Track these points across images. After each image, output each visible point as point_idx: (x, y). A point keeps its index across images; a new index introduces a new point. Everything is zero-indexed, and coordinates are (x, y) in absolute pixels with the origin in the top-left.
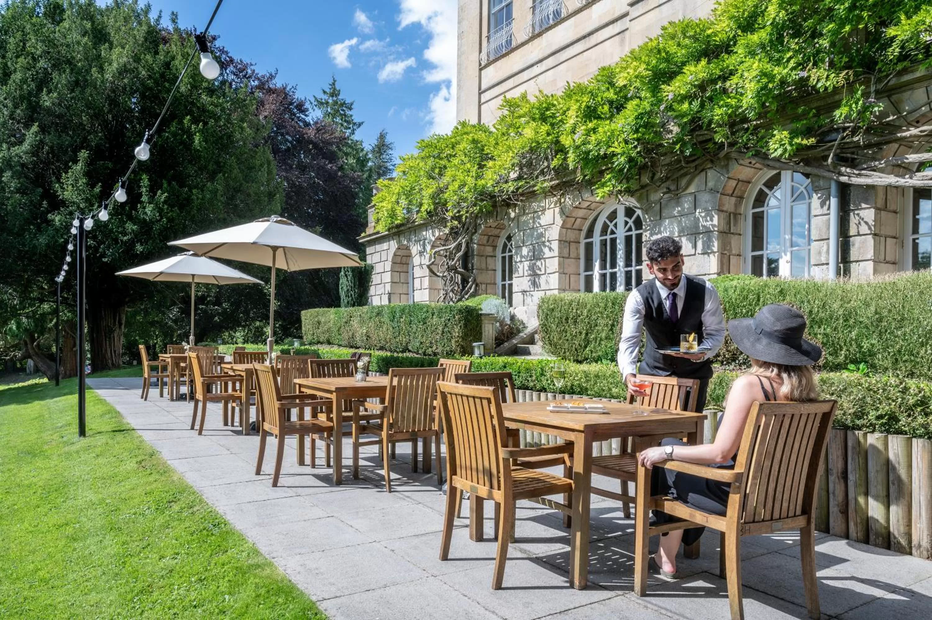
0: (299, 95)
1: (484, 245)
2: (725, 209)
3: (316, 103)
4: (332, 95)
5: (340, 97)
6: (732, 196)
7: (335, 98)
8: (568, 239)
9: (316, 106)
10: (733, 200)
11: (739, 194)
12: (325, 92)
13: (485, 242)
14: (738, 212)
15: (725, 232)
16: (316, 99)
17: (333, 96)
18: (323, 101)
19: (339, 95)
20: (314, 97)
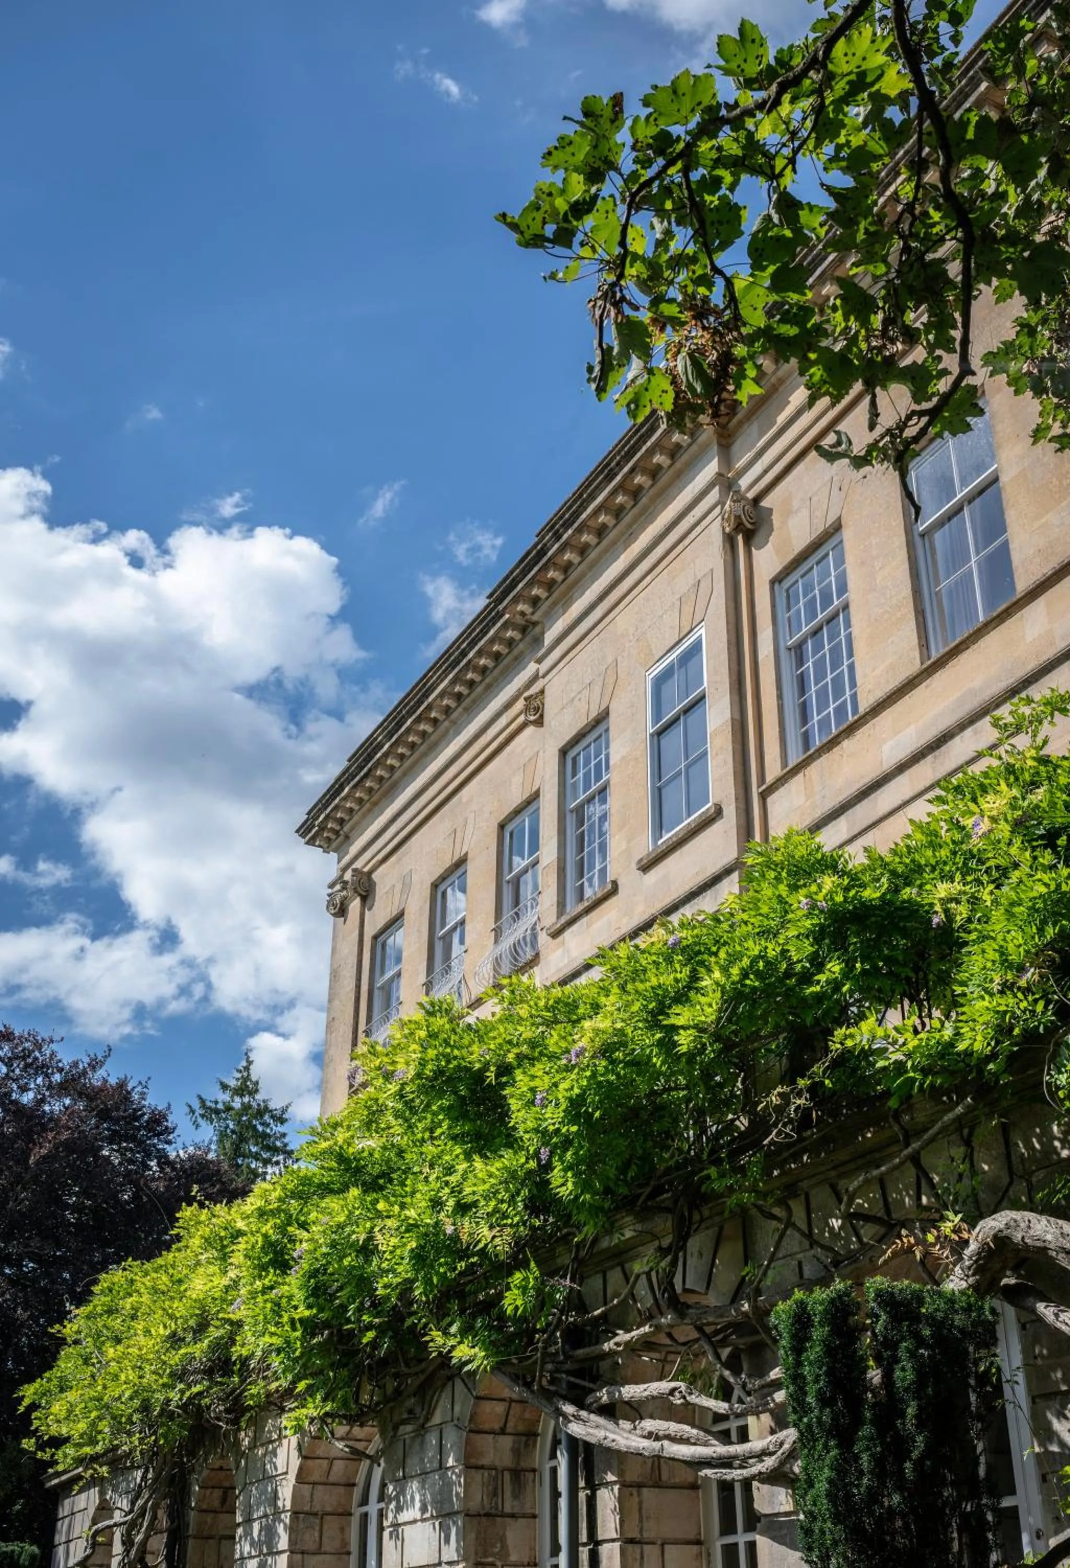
0: (153, 1101)
1: (215, 1512)
2: (485, 1461)
3: (202, 1112)
4: (240, 1091)
5: (257, 1097)
6: (503, 1432)
7: (246, 1099)
8: (317, 1508)
9: (202, 1116)
10: (507, 1442)
11: (521, 1428)
12: (224, 1087)
13: (216, 1504)
14: (523, 1464)
15: (487, 1515)
16: (202, 1101)
17: (242, 1096)
18: (220, 1106)
19: (257, 1091)
20: (200, 1098)
